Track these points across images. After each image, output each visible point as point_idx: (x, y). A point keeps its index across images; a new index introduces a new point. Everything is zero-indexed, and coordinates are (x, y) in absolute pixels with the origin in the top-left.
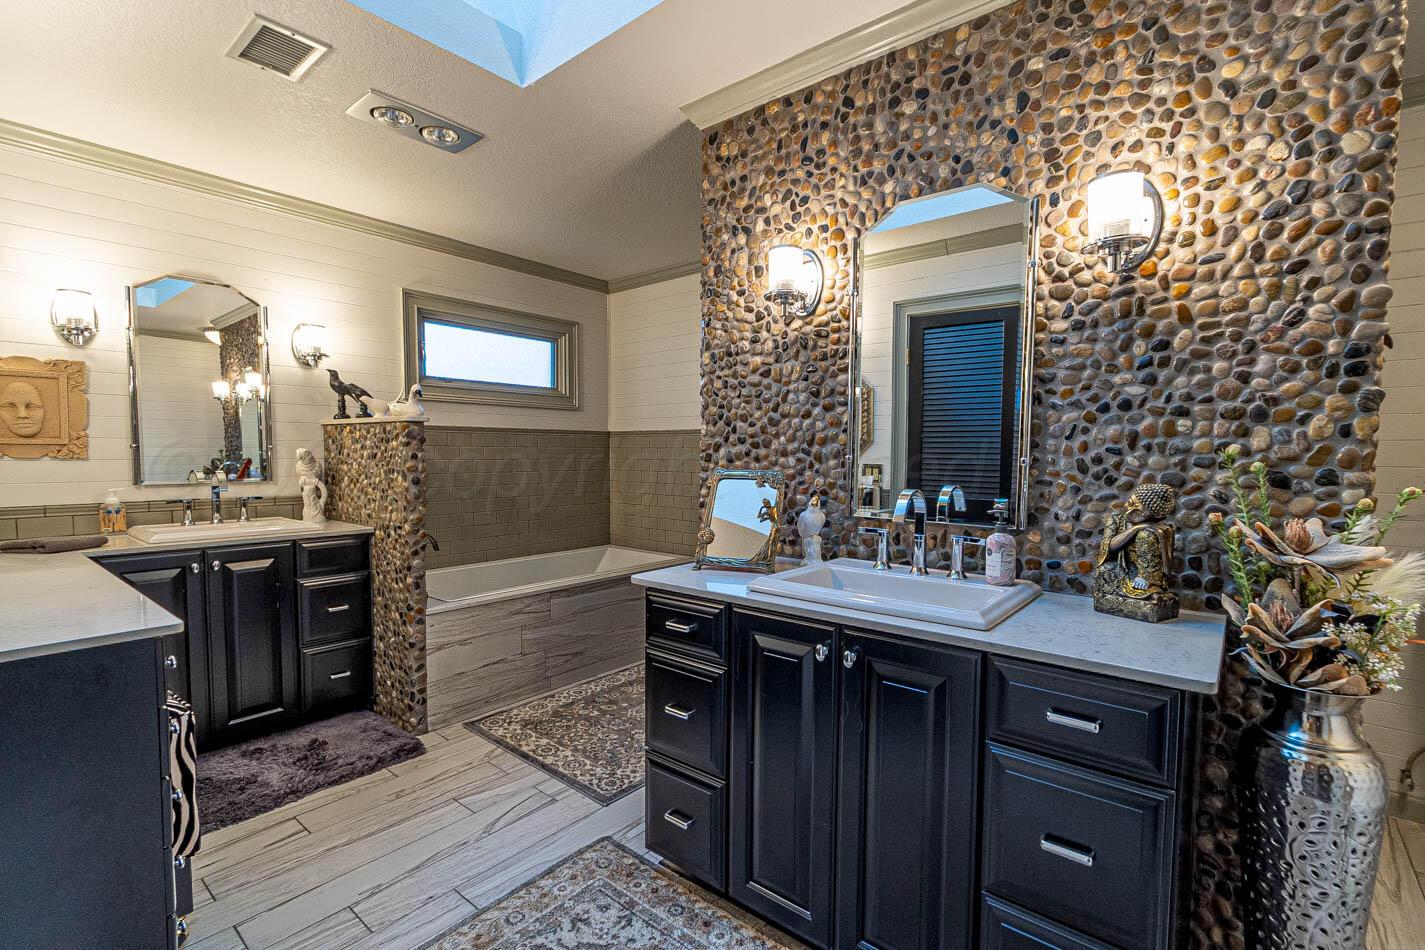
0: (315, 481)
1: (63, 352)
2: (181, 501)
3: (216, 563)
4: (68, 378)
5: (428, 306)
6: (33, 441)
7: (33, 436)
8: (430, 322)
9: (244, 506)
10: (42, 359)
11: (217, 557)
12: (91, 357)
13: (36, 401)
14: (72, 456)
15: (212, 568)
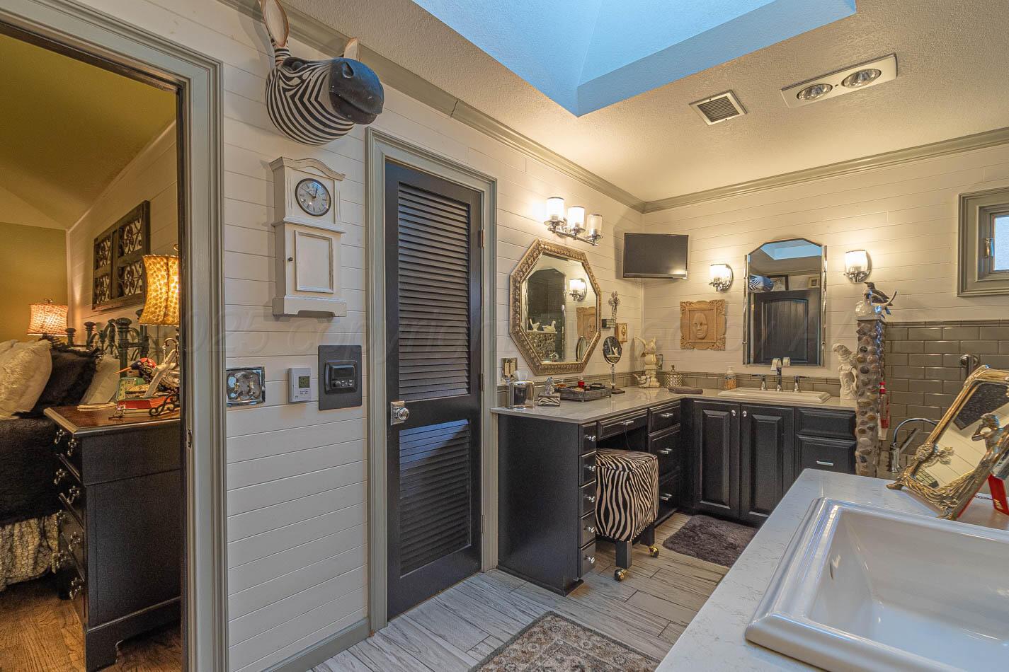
0: (849, 367)
1: (718, 296)
2: (760, 375)
3: (745, 412)
4: (718, 307)
5: (986, 203)
6: (703, 341)
7: (703, 339)
8: (1000, 216)
9: (797, 382)
10: (708, 301)
11: (747, 409)
12: (730, 297)
13: (704, 322)
14: (719, 349)
15: (743, 415)
